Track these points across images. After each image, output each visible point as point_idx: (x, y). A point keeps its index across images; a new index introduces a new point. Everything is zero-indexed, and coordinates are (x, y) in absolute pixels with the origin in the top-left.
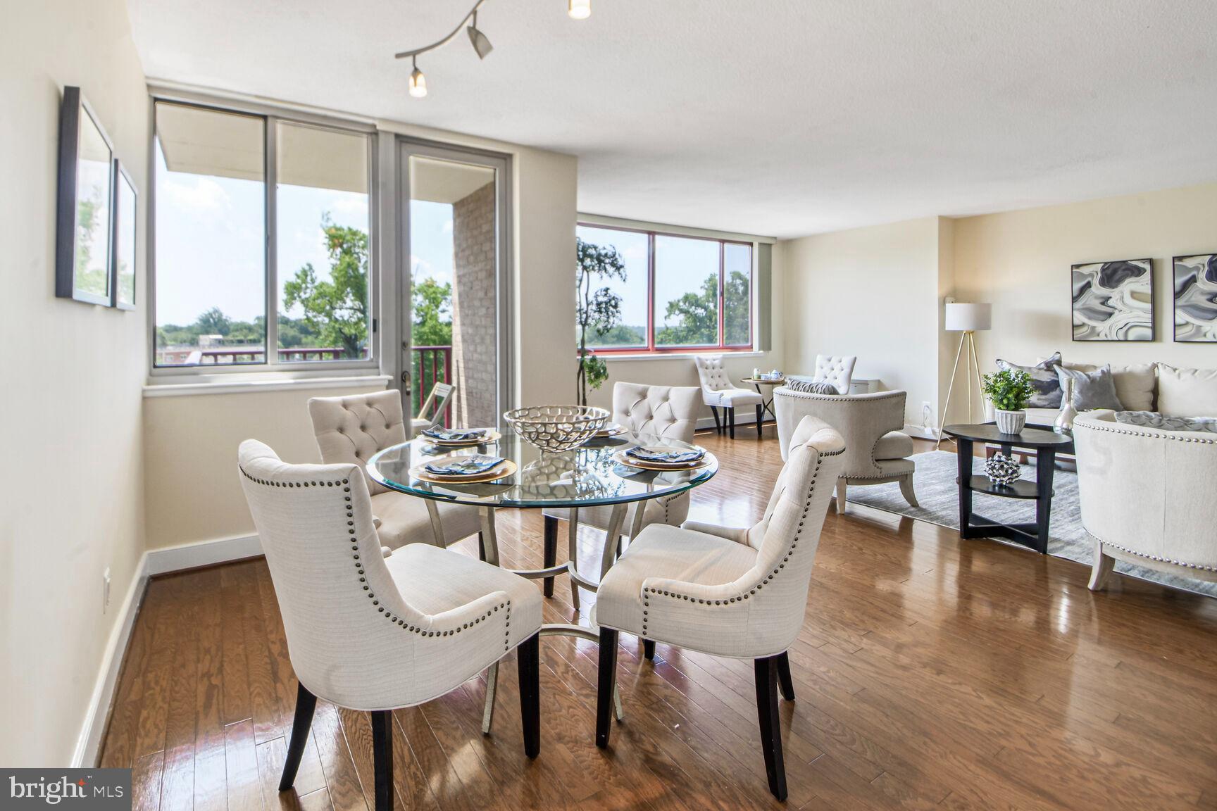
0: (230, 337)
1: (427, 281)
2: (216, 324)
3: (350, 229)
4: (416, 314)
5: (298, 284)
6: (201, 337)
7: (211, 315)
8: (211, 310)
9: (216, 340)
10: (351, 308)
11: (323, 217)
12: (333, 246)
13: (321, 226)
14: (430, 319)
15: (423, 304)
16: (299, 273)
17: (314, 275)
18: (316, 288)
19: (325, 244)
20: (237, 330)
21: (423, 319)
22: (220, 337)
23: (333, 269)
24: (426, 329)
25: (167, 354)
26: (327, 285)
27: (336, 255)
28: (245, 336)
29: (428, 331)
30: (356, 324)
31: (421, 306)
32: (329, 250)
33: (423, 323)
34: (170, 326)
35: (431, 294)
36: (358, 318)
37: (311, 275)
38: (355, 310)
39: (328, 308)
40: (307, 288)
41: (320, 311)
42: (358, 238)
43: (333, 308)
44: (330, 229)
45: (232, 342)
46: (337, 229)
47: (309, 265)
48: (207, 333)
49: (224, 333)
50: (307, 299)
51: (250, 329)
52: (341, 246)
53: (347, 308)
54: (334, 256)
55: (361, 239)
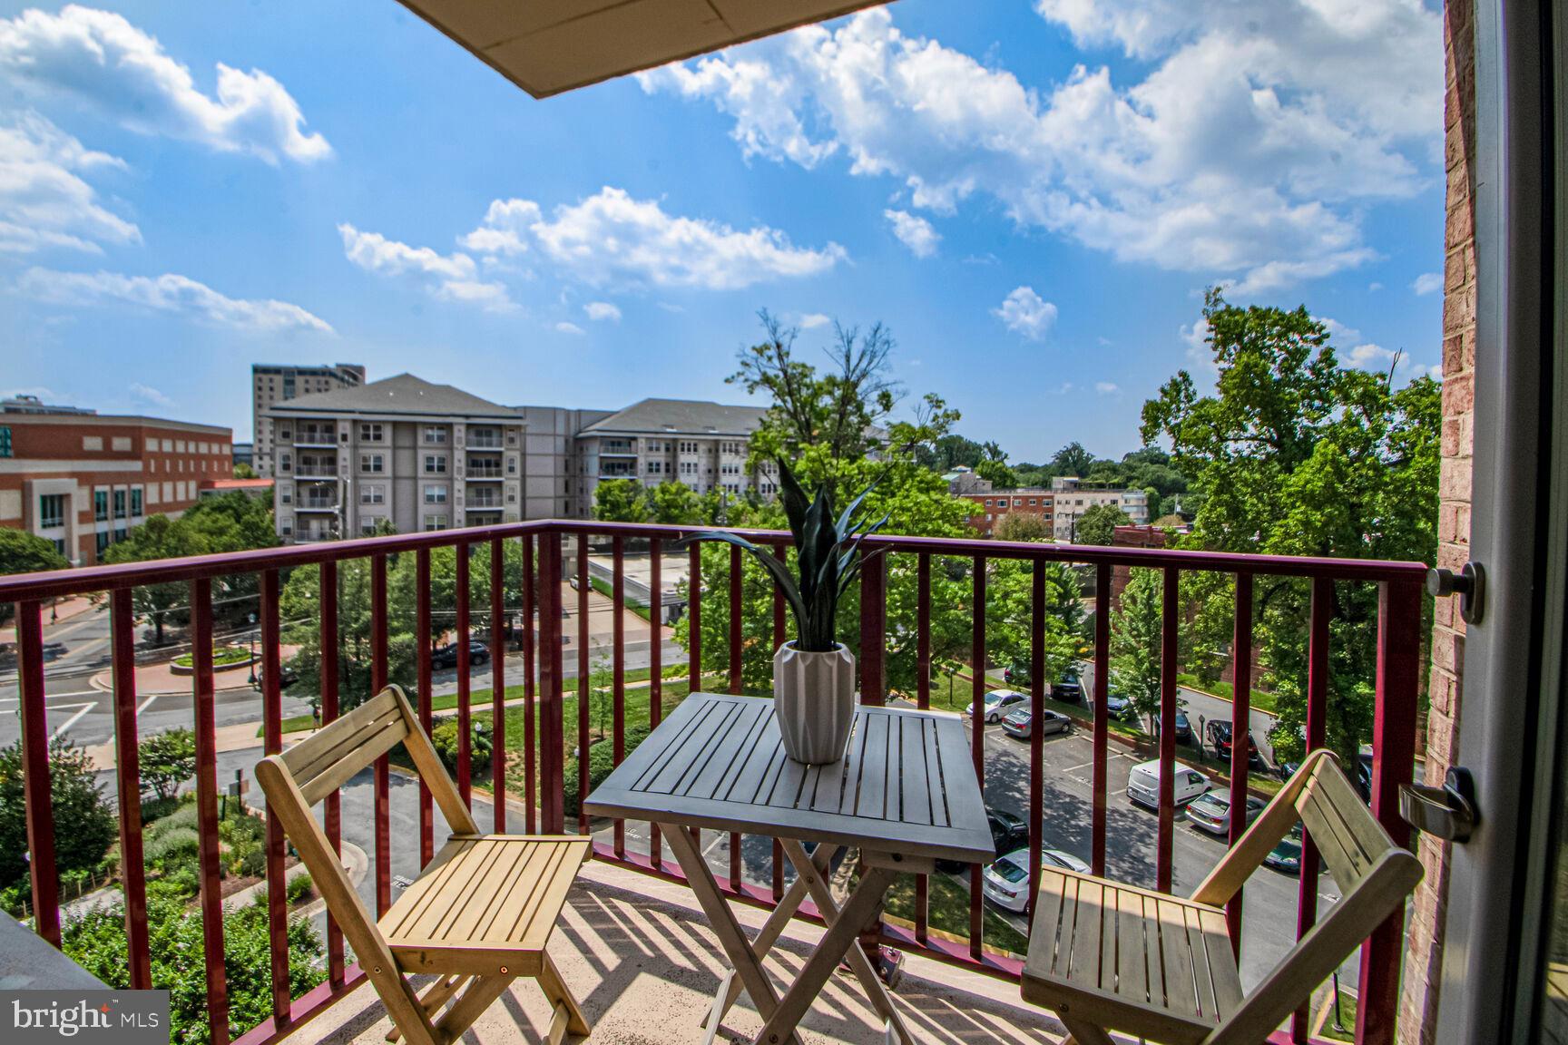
0: (1088, 480)
1: (1416, 383)
2: (1075, 463)
3: (1254, 309)
4: (1390, 447)
5: (1165, 404)
6: (1055, 479)
7: (1069, 451)
8: (1070, 447)
9: (1071, 482)
10: (1253, 438)
11: (1208, 298)
12: (1224, 343)
13: (1205, 312)
14: (1422, 455)
15: (1406, 427)
16: (1167, 388)
17: (1191, 389)
18: (1193, 408)
19: (1209, 340)
20: (1098, 471)
21: (1405, 454)
22: (1076, 479)
23: (1222, 377)
24: (1411, 473)
25: (1015, 498)
26: (1212, 402)
27: (1230, 355)
28: (1107, 478)
29: (1414, 477)
30: (1263, 463)
31: (1403, 430)
32: (1215, 349)
33: (1404, 463)
34: (1025, 465)
35: (1427, 408)
36: (1268, 454)
37: (1186, 389)
38: (1262, 440)
39: (1214, 439)
40: (1179, 410)
41: (1202, 443)
42: (1269, 321)
43: (1223, 439)
44: (1219, 317)
45: (1090, 486)
46: (1232, 313)
47: (1184, 375)
48: (1063, 475)
49: (1082, 474)
50: (1178, 425)
51: (1114, 470)
52: (1239, 338)
53: (1247, 439)
54: (1226, 356)
55: (1275, 324)
